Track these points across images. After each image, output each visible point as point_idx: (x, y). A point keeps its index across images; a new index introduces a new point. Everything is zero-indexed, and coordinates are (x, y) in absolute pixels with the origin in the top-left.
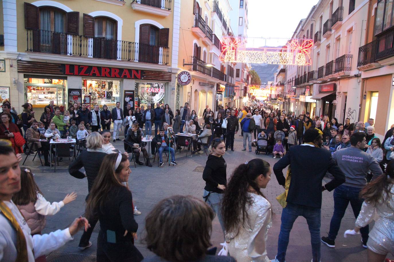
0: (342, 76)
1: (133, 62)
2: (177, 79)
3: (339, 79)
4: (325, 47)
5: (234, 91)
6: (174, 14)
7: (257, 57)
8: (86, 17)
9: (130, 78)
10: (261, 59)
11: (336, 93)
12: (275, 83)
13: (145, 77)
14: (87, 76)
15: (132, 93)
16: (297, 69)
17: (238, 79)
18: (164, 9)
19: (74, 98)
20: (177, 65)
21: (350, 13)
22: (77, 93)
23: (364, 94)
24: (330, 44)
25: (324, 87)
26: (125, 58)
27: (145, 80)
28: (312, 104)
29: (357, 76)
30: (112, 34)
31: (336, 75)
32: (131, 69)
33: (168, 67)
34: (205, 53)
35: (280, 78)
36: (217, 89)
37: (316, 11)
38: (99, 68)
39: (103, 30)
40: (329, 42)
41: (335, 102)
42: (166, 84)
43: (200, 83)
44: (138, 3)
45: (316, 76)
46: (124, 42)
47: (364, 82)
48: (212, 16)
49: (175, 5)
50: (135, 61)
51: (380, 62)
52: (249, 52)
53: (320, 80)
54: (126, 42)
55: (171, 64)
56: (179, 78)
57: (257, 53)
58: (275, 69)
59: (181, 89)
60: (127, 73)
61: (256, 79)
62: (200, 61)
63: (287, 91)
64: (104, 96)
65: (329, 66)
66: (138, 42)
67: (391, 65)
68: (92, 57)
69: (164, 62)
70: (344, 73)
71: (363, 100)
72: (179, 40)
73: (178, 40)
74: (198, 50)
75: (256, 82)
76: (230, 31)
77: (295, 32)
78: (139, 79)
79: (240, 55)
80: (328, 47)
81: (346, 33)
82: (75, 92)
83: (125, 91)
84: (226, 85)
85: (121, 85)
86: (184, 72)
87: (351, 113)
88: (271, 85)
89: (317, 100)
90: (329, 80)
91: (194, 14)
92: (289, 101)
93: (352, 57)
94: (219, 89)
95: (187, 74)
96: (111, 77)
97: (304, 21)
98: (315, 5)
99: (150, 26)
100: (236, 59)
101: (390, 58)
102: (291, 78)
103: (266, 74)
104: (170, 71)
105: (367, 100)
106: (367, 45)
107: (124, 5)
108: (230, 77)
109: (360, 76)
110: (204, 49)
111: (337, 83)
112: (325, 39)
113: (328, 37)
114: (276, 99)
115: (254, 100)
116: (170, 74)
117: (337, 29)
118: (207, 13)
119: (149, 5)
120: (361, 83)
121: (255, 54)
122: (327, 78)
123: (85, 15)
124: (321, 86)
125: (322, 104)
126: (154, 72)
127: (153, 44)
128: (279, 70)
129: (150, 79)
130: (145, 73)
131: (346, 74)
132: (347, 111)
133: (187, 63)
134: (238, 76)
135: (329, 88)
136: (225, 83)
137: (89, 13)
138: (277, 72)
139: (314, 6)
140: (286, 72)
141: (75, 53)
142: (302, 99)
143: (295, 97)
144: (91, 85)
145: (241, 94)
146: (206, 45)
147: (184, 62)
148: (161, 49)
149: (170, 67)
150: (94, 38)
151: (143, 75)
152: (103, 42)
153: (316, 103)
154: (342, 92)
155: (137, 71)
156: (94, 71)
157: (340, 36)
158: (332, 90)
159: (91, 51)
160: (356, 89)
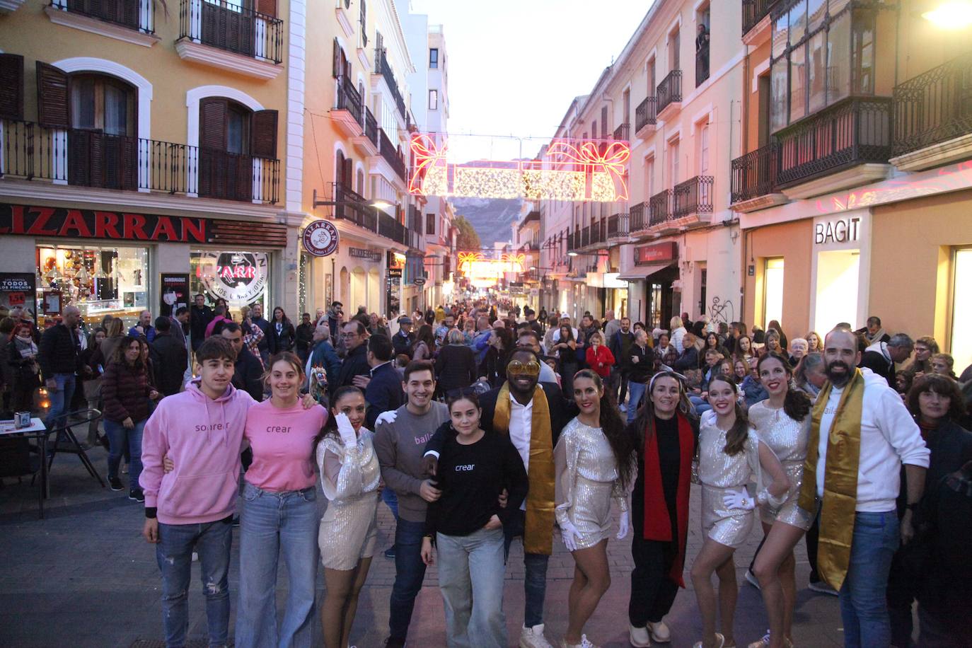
0: (689, 226)
1: (184, 197)
2: (301, 240)
3: (683, 232)
4: (643, 161)
5: (423, 268)
6: (290, 75)
7: (501, 183)
8: (45, 72)
9: (176, 242)
10: (512, 187)
11: (677, 263)
12: (516, 247)
13: (217, 236)
14: (53, 236)
15: (182, 280)
16: (570, 212)
17: (431, 238)
18: (263, 60)
19: (13, 298)
20: (300, 206)
21: (698, 85)
22: (20, 283)
23: (750, 263)
24: (653, 152)
25: (648, 251)
26: (162, 187)
27: (218, 246)
28: (616, 290)
29: (728, 224)
30: (122, 123)
31: (679, 224)
32: (178, 217)
33: (275, 210)
34: (360, 174)
35: (528, 234)
36: (388, 266)
37: (614, 79)
38: (88, 215)
39: (97, 110)
40: (652, 148)
41: (676, 284)
42: (274, 254)
43: (351, 250)
44: (195, 41)
45: (624, 225)
46: (159, 144)
47: (746, 238)
48: (373, 85)
49: (291, 53)
50: (189, 195)
51: (786, 192)
52: (482, 172)
53: (637, 234)
54: (163, 145)
55: (285, 204)
56: (306, 238)
57: (501, 173)
58: (507, 212)
59: (308, 267)
60: (168, 227)
61: (468, 236)
62: (352, 195)
63: (548, 264)
64: (92, 292)
65: (657, 201)
66: (197, 145)
67: (808, 198)
68: (66, 183)
69: (266, 199)
70: (699, 219)
71: (749, 278)
72: (305, 142)
73: (301, 140)
74: (345, 166)
75: (468, 244)
76: (412, 122)
77: (562, 127)
78: (198, 242)
79: (460, 180)
80: (650, 159)
81: (693, 128)
82: (15, 283)
83: (164, 276)
84: (408, 254)
85: (151, 262)
86: (320, 224)
87: (720, 308)
88: (504, 250)
89: (630, 281)
90: (657, 235)
91: (335, 76)
92: (555, 287)
93: (711, 181)
94: (394, 263)
95: (328, 227)
96: (121, 239)
97: (582, 103)
98: (610, 65)
99: (227, 102)
100: (450, 188)
101: (809, 184)
102: (558, 233)
103: (487, 224)
104: (283, 221)
105: (757, 277)
106: (745, 156)
107: (154, 44)
108: (415, 235)
109: (738, 223)
110: (358, 165)
111: (680, 240)
112: (641, 141)
113: (648, 138)
114: (520, 284)
115: (465, 289)
116: (283, 228)
117: (670, 120)
118: (361, 75)
119: (223, 47)
120: (739, 241)
121: (496, 175)
122: (655, 231)
123: (41, 66)
124: (639, 249)
125: (643, 289)
126: (240, 223)
127: (236, 151)
128: (523, 215)
129: (231, 241)
130: (216, 227)
131: (702, 220)
132: (709, 303)
133: (324, 200)
134: (431, 230)
135: (660, 254)
136: (406, 249)
137: (54, 61)
138: (517, 219)
139: (608, 68)
140: (541, 218)
141: (13, 171)
142: (594, 280)
143: (573, 277)
144: (52, 262)
145: (437, 277)
146: (362, 154)
147: (315, 197)
148: (258, 165)
149: (282, 210)
150: (70, 131)
151: (213, 231)
152: (97, 143)
153: (628, 288)
154: (692, 262)
155: (195, 221)
156: (73, 222)
157: (678, 134)
158: (670, 257)
159: (60, 166)
160: (727, 252)
